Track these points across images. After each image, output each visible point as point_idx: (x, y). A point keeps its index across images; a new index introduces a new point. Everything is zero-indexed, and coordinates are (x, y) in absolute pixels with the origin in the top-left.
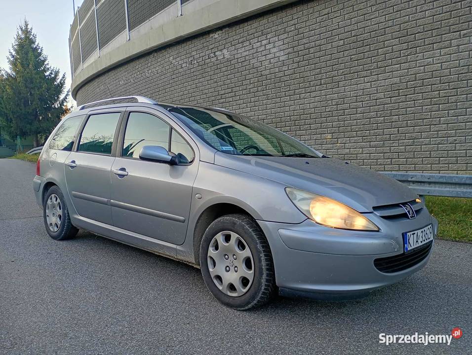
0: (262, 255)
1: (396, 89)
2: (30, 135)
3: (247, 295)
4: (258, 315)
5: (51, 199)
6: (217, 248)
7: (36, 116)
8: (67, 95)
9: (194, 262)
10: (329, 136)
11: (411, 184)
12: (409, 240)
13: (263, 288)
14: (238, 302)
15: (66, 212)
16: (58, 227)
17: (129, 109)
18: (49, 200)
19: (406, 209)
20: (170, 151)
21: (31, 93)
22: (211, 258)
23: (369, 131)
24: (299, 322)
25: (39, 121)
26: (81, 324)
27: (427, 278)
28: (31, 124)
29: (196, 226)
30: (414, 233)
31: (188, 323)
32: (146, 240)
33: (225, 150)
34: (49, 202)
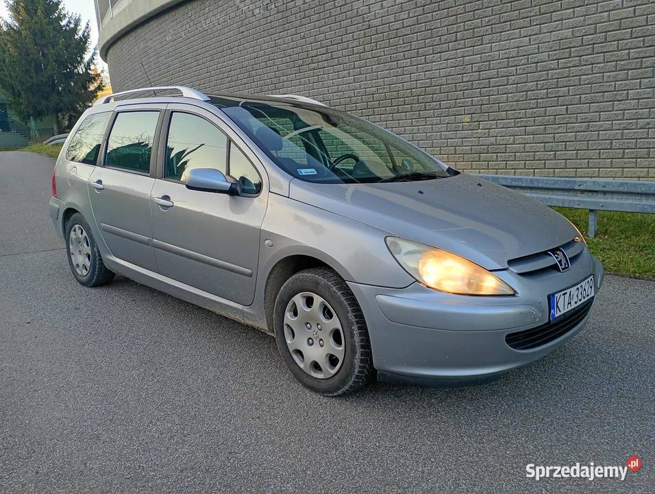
0: (355, 327)
1: (566, 47)
2: (47, 114)
3: (336, 377)
4: (352, 402)
5: (75, 231)
6: (296, 314)
7: (54, 86)
8: (94, 54)
9: (267, 329)
10: (467, 118)
11: (579, 194)
12: (557, 303)
13: (356, 371)
14: (324, 385)
15: (95, 249)
16: (86, 269)
17: (171, 107)
18: (72, 233)
19: (557, 258)
20: (228, 173)
21: (43, 54)
22: (288, 326)
23: (524, 111)
24: (406, 413)
25: (59, 93)
26: (118, 419)
27: (586, 340)
28: (47, 99)
29: (267, 282)
30: (566, 293)
31: (258, 417)
32: (203, 297)
33: (304, 174)
34: (72, 235)
